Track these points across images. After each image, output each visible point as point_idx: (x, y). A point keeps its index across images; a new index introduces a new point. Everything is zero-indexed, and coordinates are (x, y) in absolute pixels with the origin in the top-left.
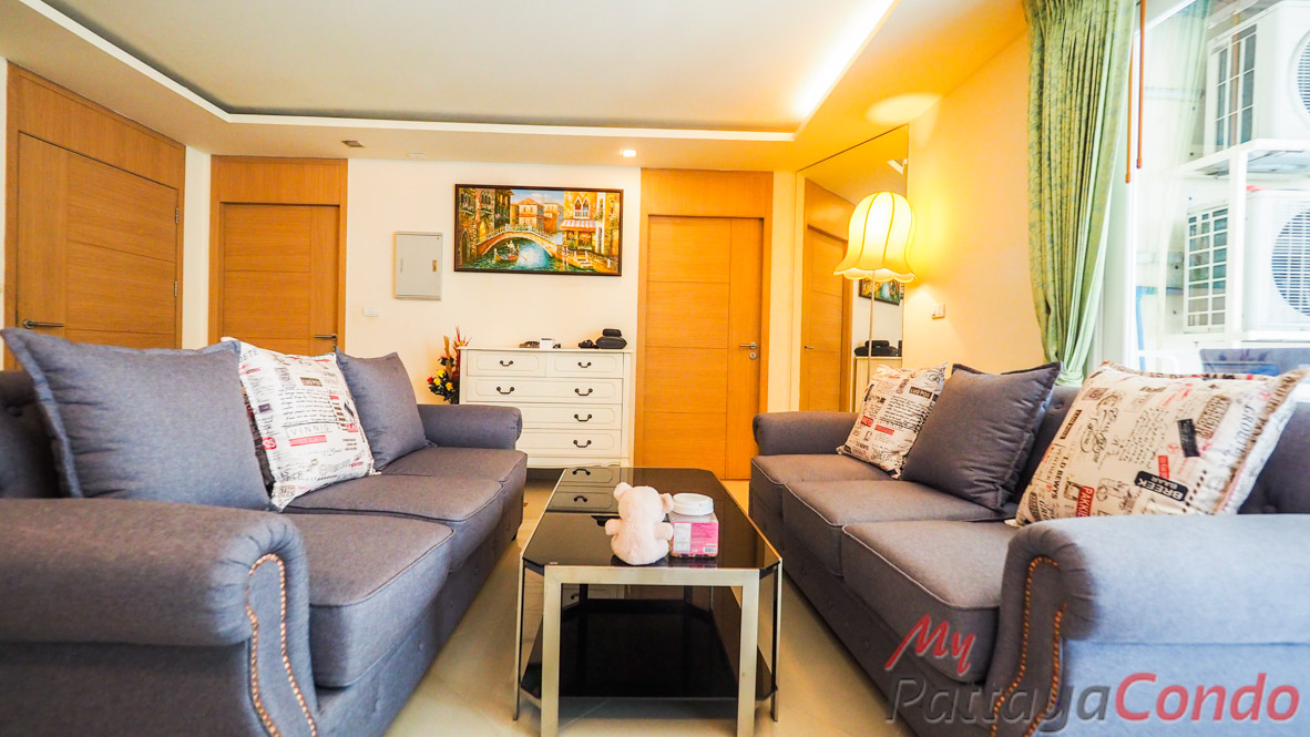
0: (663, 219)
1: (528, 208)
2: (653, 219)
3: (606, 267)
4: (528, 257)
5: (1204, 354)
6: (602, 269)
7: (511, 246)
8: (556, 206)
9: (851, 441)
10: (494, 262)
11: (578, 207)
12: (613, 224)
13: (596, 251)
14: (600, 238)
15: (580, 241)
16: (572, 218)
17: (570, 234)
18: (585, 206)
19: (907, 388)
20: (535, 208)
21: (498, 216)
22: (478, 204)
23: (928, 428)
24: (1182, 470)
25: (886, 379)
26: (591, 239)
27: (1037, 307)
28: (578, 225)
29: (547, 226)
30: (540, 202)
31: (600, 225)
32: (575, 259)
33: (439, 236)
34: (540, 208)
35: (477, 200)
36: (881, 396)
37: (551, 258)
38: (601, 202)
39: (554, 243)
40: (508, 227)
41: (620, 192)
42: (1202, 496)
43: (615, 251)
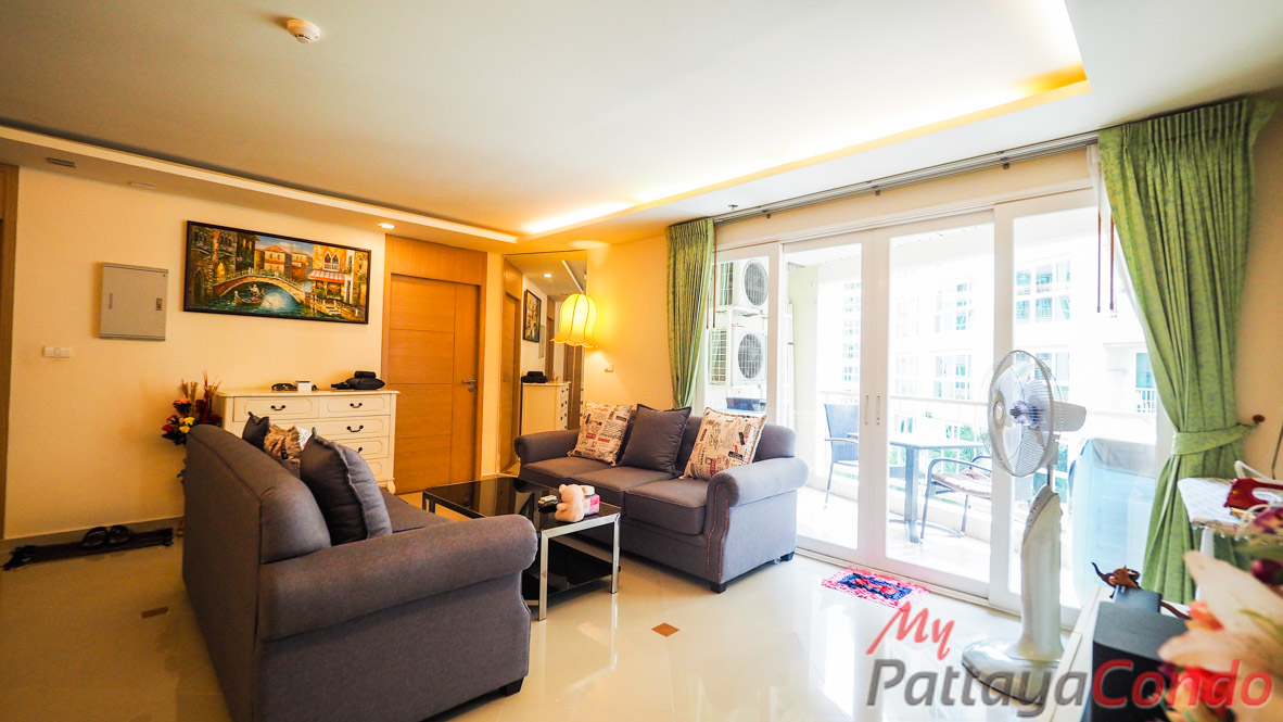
0: (405, 279)
1: (275, 255)
2: (395, 277)
3: (353, 315)
4: (273, 302)
5: (728, 400)
6: (349, 317)
7: (255, 289)
8: (305, 257)
9: (579, 448)
10: (234, 304)
11: (327, 260)
12: (361, 278)
13: (345, 300)
14: (348, 289)
15: (329, 292)
16: (321, 270)
17: (319, 284)
18: (335, 260)
19: (615, 416)
20: (283, 256)
21: (240, 259)
22: (216, 246)
23: (626, 437)
24: (742, 450)
25: (598, 411)
26: (340, 290)
27: (673, 377)
28: (327, 276)
29: (294, 274)
30: (288, 251)
31: (349, 278)
32: (324, 307)
33: (165, 272)
34: (288, 257)
35: (215, 241)
36: (599, 421)
37: (299, 304)
38: (351, 258)
39: (301, 292)
40: (250, 271)
41: (369, 252)
42: (746, 458)
43: (363, 302)
